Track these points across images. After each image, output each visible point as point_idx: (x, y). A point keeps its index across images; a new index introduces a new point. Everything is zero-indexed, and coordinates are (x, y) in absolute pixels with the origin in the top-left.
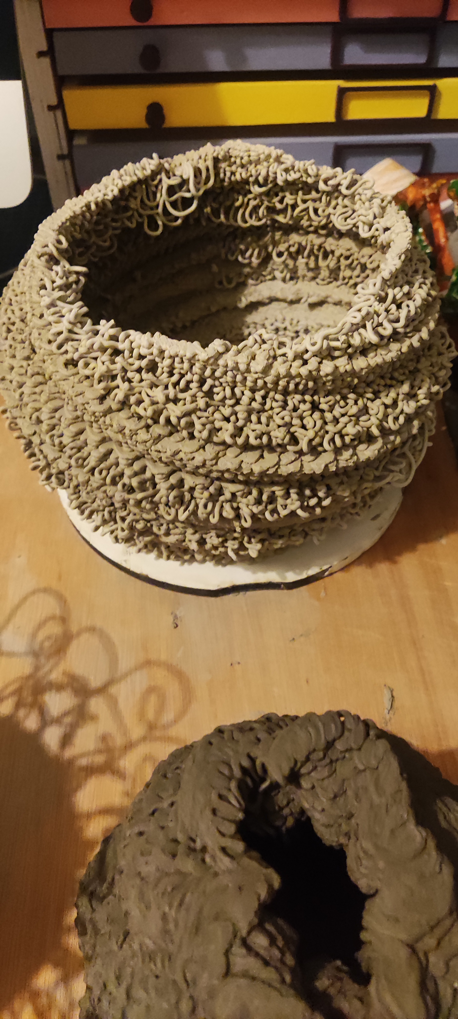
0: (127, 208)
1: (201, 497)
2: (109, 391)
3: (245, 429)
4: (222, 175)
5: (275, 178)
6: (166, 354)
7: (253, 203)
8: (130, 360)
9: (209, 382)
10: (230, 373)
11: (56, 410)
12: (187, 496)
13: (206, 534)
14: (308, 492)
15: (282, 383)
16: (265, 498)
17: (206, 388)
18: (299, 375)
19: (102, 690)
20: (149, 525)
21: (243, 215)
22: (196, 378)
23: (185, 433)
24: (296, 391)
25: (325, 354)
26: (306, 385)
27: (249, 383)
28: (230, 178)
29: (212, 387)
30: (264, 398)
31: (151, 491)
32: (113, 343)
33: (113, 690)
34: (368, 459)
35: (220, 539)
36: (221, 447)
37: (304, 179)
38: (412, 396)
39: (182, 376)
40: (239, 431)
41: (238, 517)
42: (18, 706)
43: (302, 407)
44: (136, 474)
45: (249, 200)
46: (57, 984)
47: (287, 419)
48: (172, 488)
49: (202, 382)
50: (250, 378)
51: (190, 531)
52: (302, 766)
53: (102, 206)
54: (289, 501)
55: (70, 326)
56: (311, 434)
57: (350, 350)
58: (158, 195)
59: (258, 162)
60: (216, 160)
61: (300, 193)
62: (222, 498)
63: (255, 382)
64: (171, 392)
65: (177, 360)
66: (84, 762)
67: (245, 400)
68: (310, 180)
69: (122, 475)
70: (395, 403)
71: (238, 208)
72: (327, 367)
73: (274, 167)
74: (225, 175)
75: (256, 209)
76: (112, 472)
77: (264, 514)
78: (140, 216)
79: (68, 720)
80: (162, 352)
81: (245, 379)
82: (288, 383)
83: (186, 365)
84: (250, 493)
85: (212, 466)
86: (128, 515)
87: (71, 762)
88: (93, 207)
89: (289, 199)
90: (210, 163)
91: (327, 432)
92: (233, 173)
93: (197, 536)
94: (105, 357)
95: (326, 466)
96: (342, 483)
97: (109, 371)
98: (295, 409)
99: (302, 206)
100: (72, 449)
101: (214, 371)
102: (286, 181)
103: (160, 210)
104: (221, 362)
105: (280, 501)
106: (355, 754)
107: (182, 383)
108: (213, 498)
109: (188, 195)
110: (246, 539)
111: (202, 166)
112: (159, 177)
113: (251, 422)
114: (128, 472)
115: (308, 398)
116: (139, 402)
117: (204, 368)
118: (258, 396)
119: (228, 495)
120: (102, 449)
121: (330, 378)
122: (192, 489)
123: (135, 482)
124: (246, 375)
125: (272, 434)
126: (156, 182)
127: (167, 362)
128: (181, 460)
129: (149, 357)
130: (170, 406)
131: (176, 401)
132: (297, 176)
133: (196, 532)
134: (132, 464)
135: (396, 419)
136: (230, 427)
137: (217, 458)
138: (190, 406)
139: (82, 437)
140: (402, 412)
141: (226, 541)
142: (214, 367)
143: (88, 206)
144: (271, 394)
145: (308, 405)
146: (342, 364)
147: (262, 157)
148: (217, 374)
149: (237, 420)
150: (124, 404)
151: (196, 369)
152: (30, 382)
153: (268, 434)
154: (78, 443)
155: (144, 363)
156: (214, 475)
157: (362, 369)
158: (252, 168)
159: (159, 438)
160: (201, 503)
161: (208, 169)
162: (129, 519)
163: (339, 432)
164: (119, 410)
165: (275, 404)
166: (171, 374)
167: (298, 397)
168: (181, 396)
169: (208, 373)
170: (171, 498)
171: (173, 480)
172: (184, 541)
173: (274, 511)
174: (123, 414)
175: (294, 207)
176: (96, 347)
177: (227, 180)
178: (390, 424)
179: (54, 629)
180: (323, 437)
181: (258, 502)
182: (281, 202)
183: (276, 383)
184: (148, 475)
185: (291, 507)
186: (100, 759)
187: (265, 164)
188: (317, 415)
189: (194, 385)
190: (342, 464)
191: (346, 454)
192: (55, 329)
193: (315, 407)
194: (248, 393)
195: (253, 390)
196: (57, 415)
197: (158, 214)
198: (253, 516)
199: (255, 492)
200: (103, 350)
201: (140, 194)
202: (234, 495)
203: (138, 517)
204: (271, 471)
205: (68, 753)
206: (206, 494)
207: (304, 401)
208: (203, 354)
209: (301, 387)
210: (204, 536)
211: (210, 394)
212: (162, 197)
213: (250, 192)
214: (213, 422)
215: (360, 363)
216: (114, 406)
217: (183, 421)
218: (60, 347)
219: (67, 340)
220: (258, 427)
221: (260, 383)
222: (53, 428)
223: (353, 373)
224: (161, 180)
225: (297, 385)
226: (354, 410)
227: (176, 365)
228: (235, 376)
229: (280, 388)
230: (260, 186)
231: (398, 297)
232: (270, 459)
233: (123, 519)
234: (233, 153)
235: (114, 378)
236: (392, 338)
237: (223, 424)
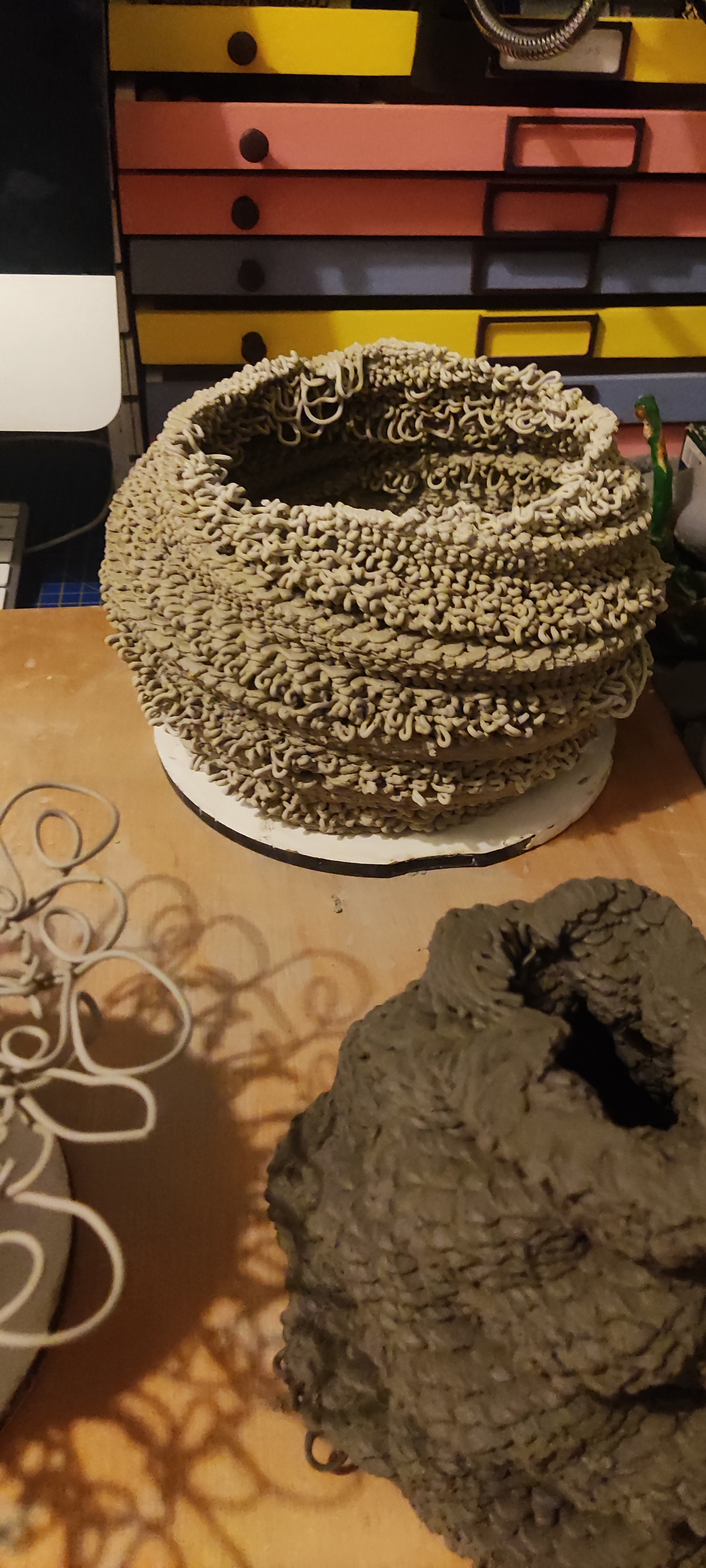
0: (261, 411)
1: (389, 705)
2: (277, 575)
3: (446, 614)
4: (371, 379)
5: (438, 380)
6: (353, 524)
7: (406, 414)
8: (306, 538)
9: (402, 559)
10: (428, 546)
11: (202, 612)
12: (371, 707)
13: (386, 771)
14: (517, 704)
15: (489, 558)
16: (466, 708)
17: (397, 566)
18: (509, 549)
19: (252, 984)
20: (313, 760)
21: (395, 427)
22: (387, 553)
23: (373, 620)
24: (504, 572)
25: (536, 527)
26: (516, 563)
27: (450, 559)
28: (381, 383)
29: (405, 565)
30: (468, 577)
31: (325, 702)
32: (281, 520)
33: (267, 983)
34: (589, 661)
35: (405, 777)
36: (417, 638)
37: (474, 379)
38: (631, 595)
39: (368, 553)
40: (439, 617)
41: (433, 736)
42: (141, 1006)
43: (511, 592)
44: (308, 680)
45: (402, 411)
47: (496, 603)
48: (353, 695)
49: (393, 560)
50: (452, 551)
51: (366, 766)
52: (573, 929)
53: (236, 399)
54: (495, 714)
55: (225, 506)
56: (524, 621)
57: (563, 529)
58: (296, 399)
59: (416, 362)
60: (366, 360)
61: (467, 398)
62: (414, 709)
63: (458, 557)
64: (357, 571)
65: (365, 530)
66: (239, 1064)
67: (445, 579)
68: (481, 380)
69: (288, 685)
70: (614, 601)
71: (389, 421)
72: (540, 542)
73: (436, 366)
74: (375, 378)
75: (410, 421)
76: (277, 680)
77: (466, 730)
78: (275, 422)
79: (212, 1019)
80: (347, 522)
81: (446, 553)
82: (496, 558)
83: (376, 537)
84: (449, 702)
85: (407, 658)
86: (287, 748)
87: (222, 1065)
88: (228, 400)
89: (453, 407)
90: (359, 364)
91: (541, 623)
92: (385, 376)
93: (375, 774)
94: (274, 536)
95: (543, 663)
96: (555, 698)
97: (280, 550)
98: (503, 594)
99: (469, 414)
100: (225, 654)
101: (409, 543)
102: (451, 383)
103: (298, 416)
104: (419, 530)
105: (484, 715)
106: (635, 916)
107: (369, 562)
108: (405, 708)
109: (332, 400)
110: (436, 777)
111: (349, 366)
112: (297, 378)
113: (453, 606)
114: (299, 676)
115: (517, 581)
116: (317, 585)
117: (397, 540)
118: (460, 576)
119: (421, 704)
120: (266, 652)
121: (543, 555)
122: (379, 696)
123: (307, 689)
124: (447, 547)
125: (479, 620)
126: (293, 384)
127: (353, 534)
128: (369, 653)
129: (330, 533)
130: (356, 587)
131: (363, 581)
132: (464, 375)
133: (372, 769)
134: (302, 669)
135: (618, 617)
136: (429, 609)
137: (413, 649)
138: (379, 587)
139: (238, 640)
140: (623, 610)
141: (410, 781)
142: (410, 539)
143: (222, 398)
144: (475, 574)
145: (517, 591)
146: (557, 541)
147: (423, 354)
148: (413, 548)
149: (437, 603)
150: (298, 590)
151: (388, 542)
152: (165, 584)
153: (473, 620)
154: (233, 648)
155: (322, 540)
156: (409, 673)
157: (578, 549)
158: (408, 370)
159: (341, 628)
160: (389, 715)
161: (356, 370)
162: (288, 754)
163: (555, 624)
164: (289, 600)
165: (479, 587)
166: (355, 552)
167: (507, 579)
168: (368, 575)
169: (402, 545)
170: (353, 707)
171: (355, 685)
172: (357, 783)
173: (477, 727)
174: (297, 602)
175: (457, 416)
176: (262, 524)
177: (377, 384)
178: (611, 620)
179: (179, 920)
180: (537, 628)
181: (459, 713)
182: (442, 411)
183: (482, 560)
184: (324, 679)
185: (500, 722)
186: (261, 1061)
187: (426, 364)
188: (528, 602)
189: (383, 565)
190: (560, 663)
191: (565, 652)
192: (204, 512)
193: (525, 594)
194: (448, 572)
195: (455, 569)
196: (205, 617)
197: (295, 421)
198: (453, 731)
199: (455, 701)
200: (269, 529)
201: (276, 394)
202: (429, 703)
203: (300, 750)
204: (479, 665)
205: (217, 1056)
206: (396, 702)
207: (513, 586)
208: (398, 521)
209: (510, 566)
210: (383, 774)
211: (402, 574)
212: (301, 402)
213: (405, 401)
214: (407, 607)
215: (575, 543)
216: (284, 594)
217: (373, 604)
218: (211, 532)
219: (220, 524)
220: (462, 611)
221: (464, 557)
222: (199, 632)
223: (568, 553)
224: (299, 383)
225: (506, 562)
226: (571, 599)
227: (364, 538)
228: (433, 550)
229: (486, 565)
230: (418, 391)
231: (609, 480)
232: (475, 653)
233: (280, 755)
234: (386, 352)
235: (284, 560)
236: (609, 520)
237: (420, 607)
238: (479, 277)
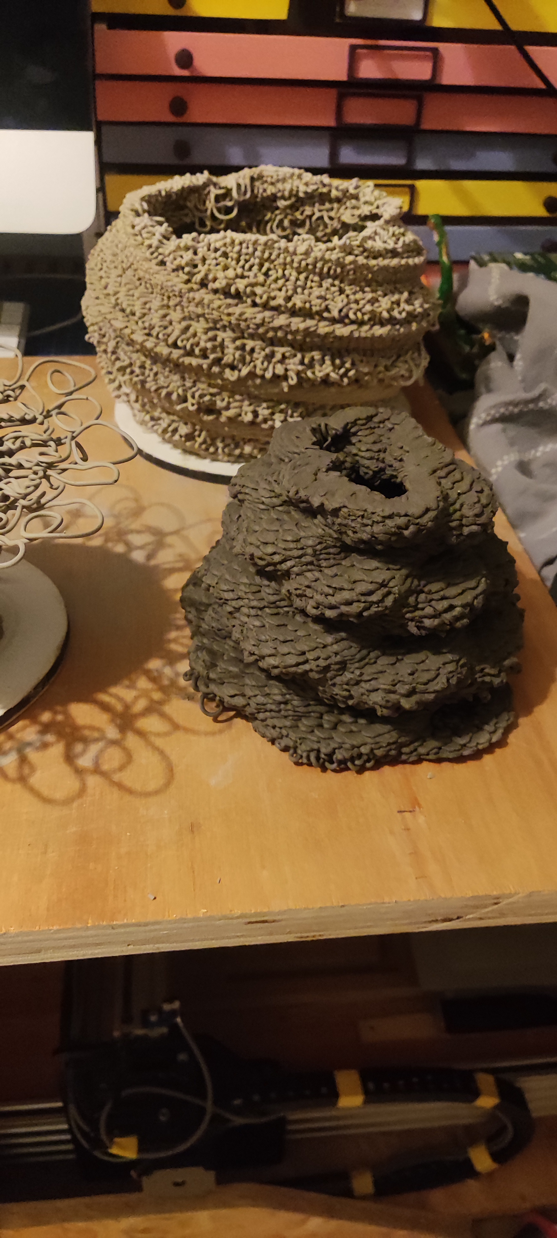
0: (184, 207)
1: (259, 356)
2: (191, 274)
3: (293, 298)
4: (256, 191)
5: (298, 191)
6: (237, 242)
7: (279, 218)
8: (209, 253)
9: (267, 265)
10: (282, 256)
11: (145, 303)
12: (248, 358)
13: (259, 406)
14: (338, 362)
15: (319, 265)
16: (306, 361)
17: (264, 269)
18: (330, 260)
19: (176, 532)
20: (214, 399)
21: (271, 227)
22: (257, 261)
23: (249, 301)
24: (328, 275)
25: (348, 250)
26: (335, 271)
27: (295, 265)
28: (262, 195)
29: (269, 269)
30: (307, 278)
31: (219, 355)
32: (194, 244)
33: (185, 533)
34: (381, 335)
35: (270, 411)
36: (275, 313)
37: (320, 190)
38: (409, 302)
39: (247, 261)
40: (288, 299)
41: (285, 377)
42: (106, 541)
43: (333, 289)
44: (210, 340)
45: (276, 215)
46: (164, 666)
47: (323, 293)
48: (237, 348)
49: (261, 265)
50: (297, 259)
51: (246, 403)
52: (351, 427)
53: (169, 195)
54: (324, 366)
55: (161, 238)
56: (340, 305)
57: (365, 254)
58: (207, 202)
59: (284, 180)
60: (252, 179)
61: (317, 205)
62: (274, 360)
63: (300, 263)
64: (239, 271)
65: (244, 245)
66: (167, 566)
67: (293, 278)
68: (325, 190)
69: (198, 344)
70: (398, 303)
71: (267, 222)
72: (350, 258)
73: (297, 182)
74: (258, 192)
75: (281, 221)
76: (191, 341)
77: (306, 374)
78: (194, 216)
79: (151, 547)
80: (233, 242)
81: (293, 261)
82: (323, 265)
83: (251, 250)
84: (295, 356)
85: (269, 323)
86: (197, 390)
87: (156, 567)
88: (163, 193)
89: (308, 211)
90: (248, 181)
91: (351, 309)
92: (265, 190)
93: (251, 408)
94: (190, 252)
95: (352, 332)
96: (362, 361)
97: (192, 260)
98: (327, 289)
99: (317, 214)
100: (160, 326)
101: (271, 254)
102: (306, 193)
103: (209, 212)
104: (276, 245)
105: (317, 367)
107: (247, 266)
108: (269, 357)
109: (230, 204)
110: (290, 412)
111: (241, 182)
112: (207, 189)
113: (297, 293)
114: (204, 337)
115: (337, 282)
116: (215, 280)
117: (263, 252)
118: (302, 277)
119: (278, 356)
120: (184, 324)
121: (352, 266)
122: (253, 350)
123: (209, 345)
124: (294, 257)
125: (313, 303)
126: (206, 192)
127: (237, 248)
128: (246, 320)
129: (223, 249)
130: (238, 280)
131: (243, 277)
132: (315, 187)
133: (250, 405)
134: (206, 333)
135: (400, 313)
136: (283, 294)
137: (272, 317)
138: (252, 280)
139: (168, 318)
140: (404, 310)
141: (273, 414)
142: (271, 251)
143: (160, 192)
144: (311, 276)
145: (336, 289)
146: (361, 260)
147: (288, 175)
148: (273, 257)
149: (287, 291)
150: (203, 284)
151: (258, 253)
152: (123, 290)
153: (310, 302)
154: (165, 323)
155: (219, 253)
156: (271, 334)
157: (374, 266)
158: (280, 186)
159: (229, 306)
160: (258, 363)
161: (246, 187)
162: (197, 395)
163: (360, 310)
164: (198, 290)
165: (313, 284)
166: (238, 261)
167: (330, 281)
168: (246, 274)
169: (266, 255)
170: (237, 355)
171: (238, 343)
172: (240, 415)
173: (313, 373)
174: (203, 291)
175: (310, 217)
176: (182, 245)
177: (260, 196)
178: (395, 313)
179: (130, 504)
180: (348, 311)
181: (302, 363)
182: (302, 214)
183: (315, 267)
184: (219, 339)
185: (327, 371)
186: (180, 565)
187: (290, 181)
188: (343, 296)
189: (255, 268)
190: (363, 335)
191: (366, 328)
192: (147, 242)
193: (341, 291)
194: (294, 274)
196: (147, 306)
197: (206, 217)
198: (298, 373)
199: (299, 356)
200: (187, 249)
201: (194, 198)
202: (284, 357)
203: (205, 392)
204: (312, 329)
205: (153, 562)
206: (263, 353)
207: (333, 285)
208: (262, 239)
209: (332, 272)
210: (257, 409)
211: (266, 274)
212: (210, 204)
213: (277, 208)
214: (270, 293)
215: (373, 262)
216: (195, 287)
217: (248, 290)
218: (152, 254)
219: (157, 248)
220: (302, 296)
221: (303, 263)
222: (144, 315)
223: (367, 267)
224: (209, 192)
225: (329, 269)
226: (369, 296)
227: (244, 251)
228: (285, 259)
229: (317, 270)
230: (285, 199)
231: (397, 232)
232: (310, 323)
233: (193, 397)
234: (265, 174)
235: (196, 266)
236: (394, 253)
237: (276, 293)
238: (334, 155)
